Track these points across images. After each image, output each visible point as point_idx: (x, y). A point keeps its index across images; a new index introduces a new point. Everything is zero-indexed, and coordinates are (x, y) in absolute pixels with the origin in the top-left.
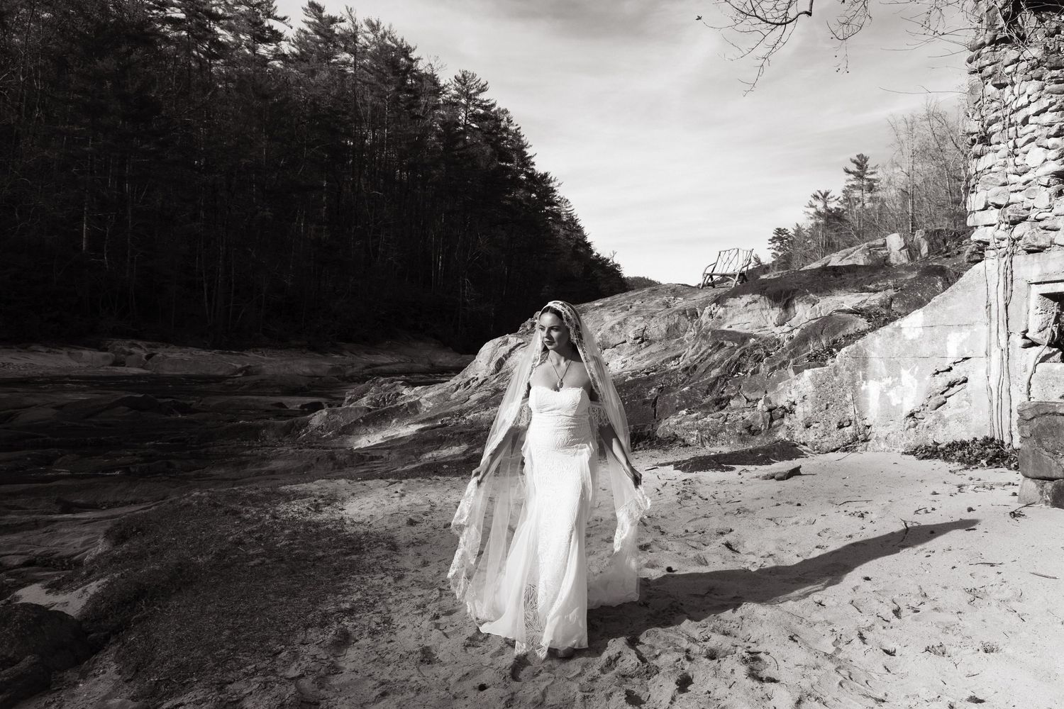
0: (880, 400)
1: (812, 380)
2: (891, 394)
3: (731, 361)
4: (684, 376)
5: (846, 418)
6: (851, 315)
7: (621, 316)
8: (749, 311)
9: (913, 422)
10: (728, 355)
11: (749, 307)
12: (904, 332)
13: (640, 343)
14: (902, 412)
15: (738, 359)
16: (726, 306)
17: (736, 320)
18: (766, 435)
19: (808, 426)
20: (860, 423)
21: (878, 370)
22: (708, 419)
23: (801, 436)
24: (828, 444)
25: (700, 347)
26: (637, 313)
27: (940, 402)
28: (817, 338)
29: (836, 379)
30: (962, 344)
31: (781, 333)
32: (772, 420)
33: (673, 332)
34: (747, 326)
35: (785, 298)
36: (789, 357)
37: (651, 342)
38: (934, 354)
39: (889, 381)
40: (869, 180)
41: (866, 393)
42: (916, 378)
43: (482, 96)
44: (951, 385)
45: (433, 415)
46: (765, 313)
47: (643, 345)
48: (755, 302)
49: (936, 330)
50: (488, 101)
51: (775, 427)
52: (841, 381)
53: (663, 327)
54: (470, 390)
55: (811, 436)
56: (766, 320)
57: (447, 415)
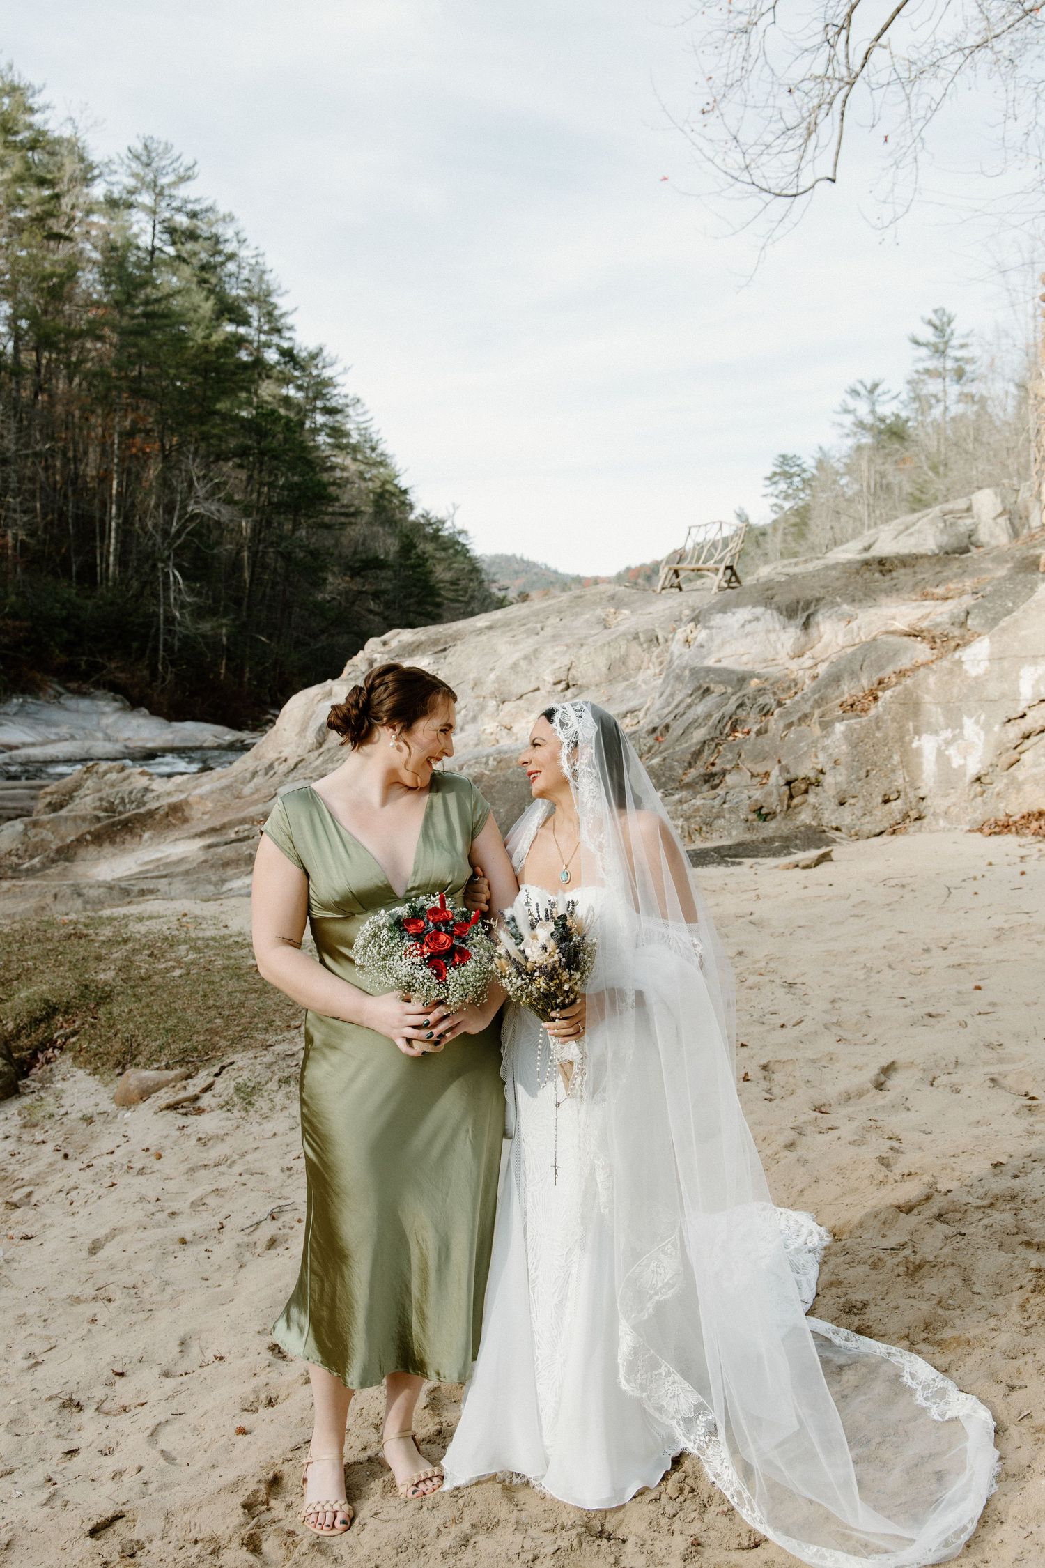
0: (937, 761)
1: (846, 737)
2: (951, 751)
3: (723, 716)
4: (650, 741)
5: (894, 789)
6: (906, 639)
7: (528, 645)
8: (747, 635)
9: (979, 789)
10: (719, 707)
11: (748, 628)
12: (966, 666)
13: (563, 690)
14: (965, 775)
15: (735, 713)
16: (708, 628)
17: (728, 650)
18: (784, 819)
19: (842, 804)
20: (911, 794)
21: (933, 720)
22: (698, 802)
23: (833, 818)
24: (869, 827)
25: (672, 695)
26: (555, 637)
27: (1013, 760)
28: (854, 675)
29: (878, 734)
30: (1038, 681)
31: (799, 669)
32: (791, 797)
33: (617, 670)
34: (745, 659)
35: (804, 610)
36: (812, 707)
37: (582, 689)
38: (1003, 696)
39: (948, 734)
40: (957, 360)
41: (918, 752)
42: (982, 728)
43: (183, 191)
44: (1027, 737)
45: (217, 823)
46: (773, 637)
47: (569, 693)
48: (757, 619)
49: (1006, 664)
50: (197, 201)
51: (796, 807)
52: (885, 738)
53: (602, 663)
54: (276, 779)
55: (846, 817)
56: (775, 648)
57: (243, 821)
